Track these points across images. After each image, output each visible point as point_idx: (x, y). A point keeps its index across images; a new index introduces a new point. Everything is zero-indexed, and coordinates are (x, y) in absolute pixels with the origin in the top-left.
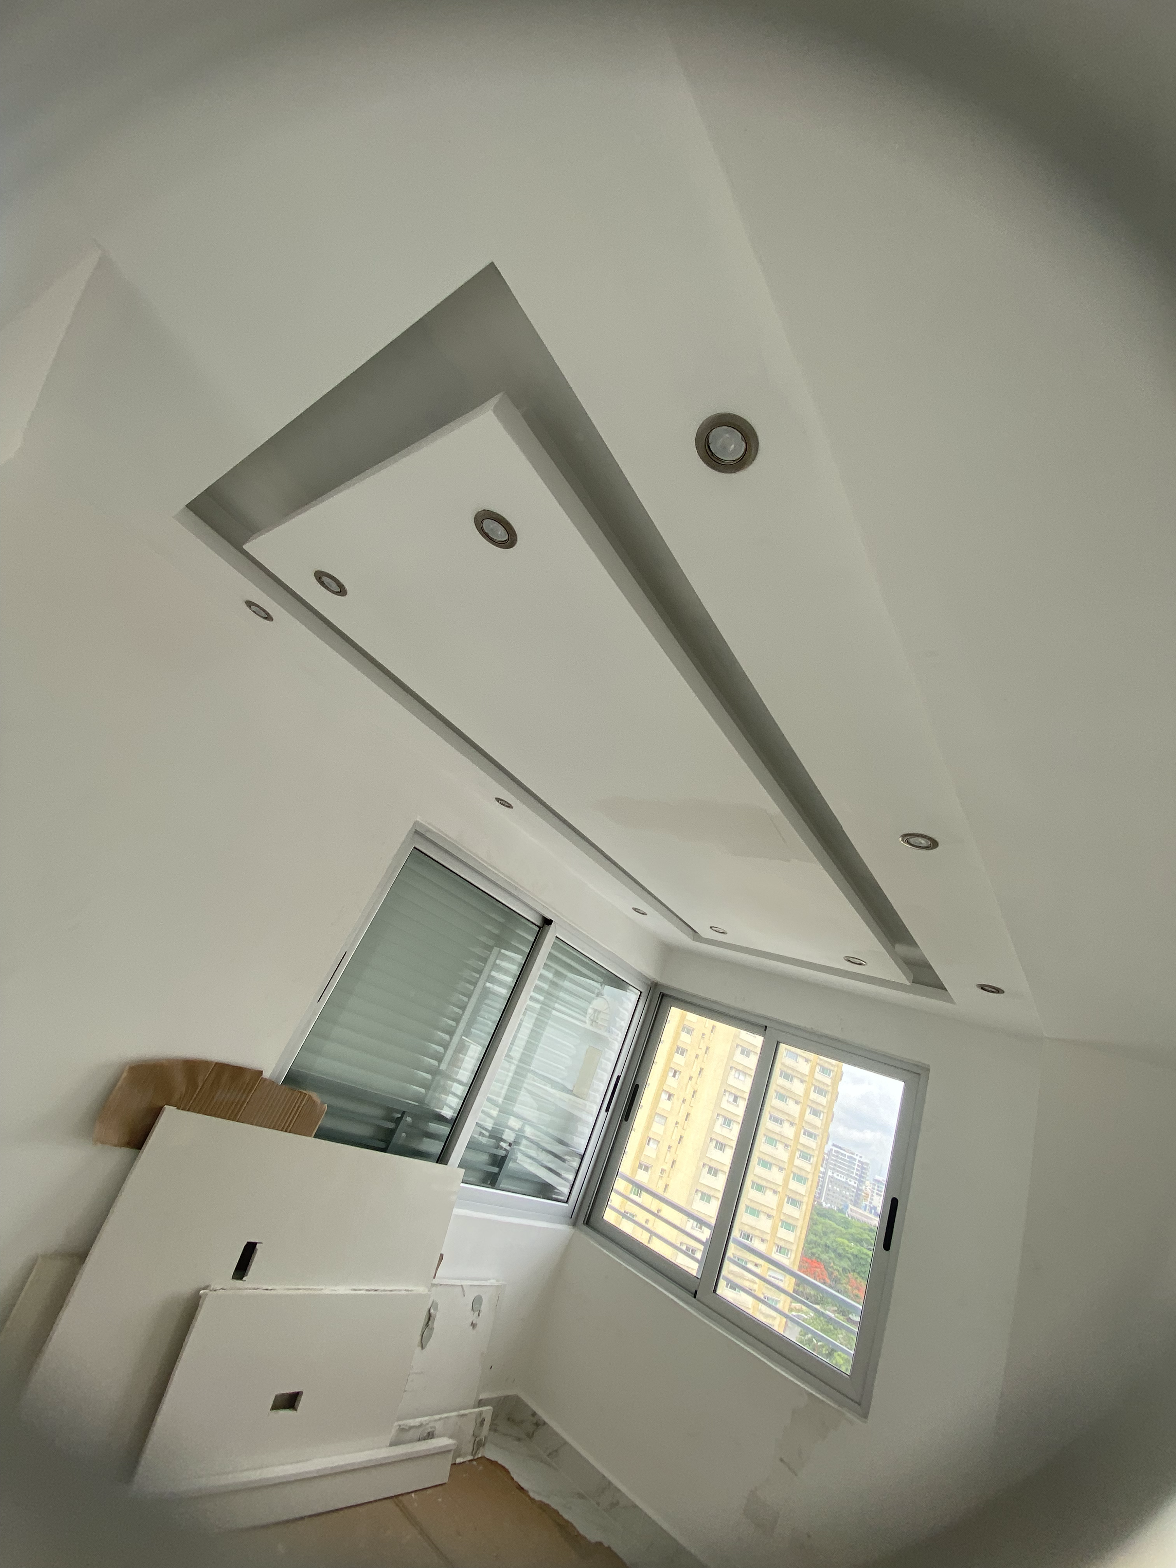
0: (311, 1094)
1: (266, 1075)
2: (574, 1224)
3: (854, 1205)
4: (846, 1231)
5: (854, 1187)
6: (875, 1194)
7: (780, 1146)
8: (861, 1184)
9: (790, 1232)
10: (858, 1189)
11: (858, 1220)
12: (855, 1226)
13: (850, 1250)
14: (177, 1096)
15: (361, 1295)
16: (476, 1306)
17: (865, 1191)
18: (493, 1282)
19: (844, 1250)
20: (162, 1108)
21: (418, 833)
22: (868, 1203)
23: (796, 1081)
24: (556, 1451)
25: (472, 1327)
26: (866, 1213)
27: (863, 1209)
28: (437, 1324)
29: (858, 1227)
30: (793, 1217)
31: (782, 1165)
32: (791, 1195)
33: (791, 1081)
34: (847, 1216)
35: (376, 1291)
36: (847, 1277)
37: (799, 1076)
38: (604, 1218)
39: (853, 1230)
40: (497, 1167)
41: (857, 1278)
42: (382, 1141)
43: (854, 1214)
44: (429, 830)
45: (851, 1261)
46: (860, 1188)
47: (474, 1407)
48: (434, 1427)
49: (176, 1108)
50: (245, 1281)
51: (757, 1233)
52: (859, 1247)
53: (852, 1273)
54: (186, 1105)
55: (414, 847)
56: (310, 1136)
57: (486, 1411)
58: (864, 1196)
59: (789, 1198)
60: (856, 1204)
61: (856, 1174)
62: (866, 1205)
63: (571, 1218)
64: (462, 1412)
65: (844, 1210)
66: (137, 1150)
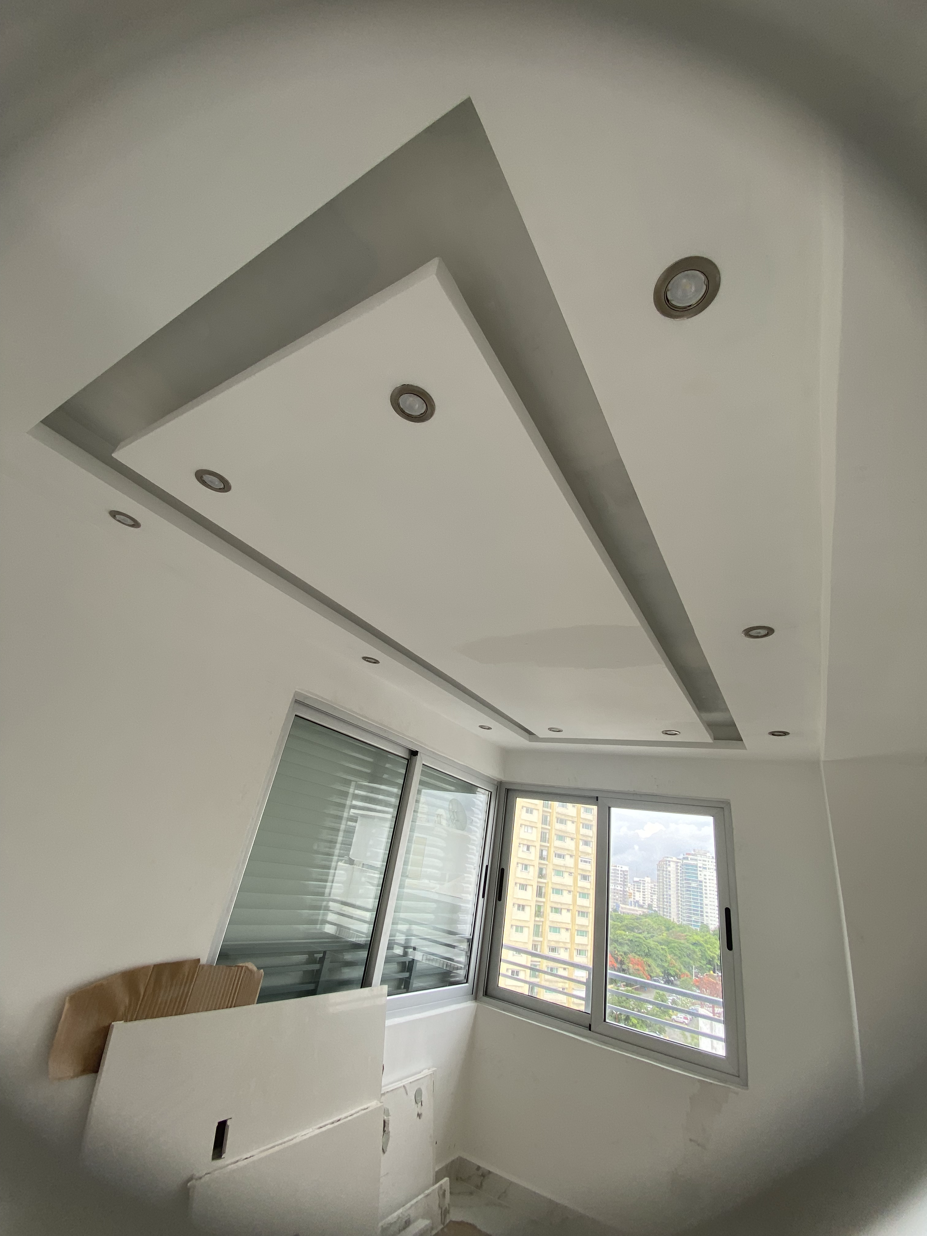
0: (247, 964)
1: (203, 961)
2: (476, 999)
3: (623, 904)
4: (621, 924)
5: (621, 891)
6: (636, 892)
7: (566, 875)
8: (625, 887)
9: (585, 937)
10: (624, 891)
11: (628, 914)
12: (627, 919)
13: (627, 938)
14: (122, 1009)
15: (329, 1130)
16: (418, 1099)
17: (629, 891)
18: (426, 1072)
19: (623, 938)
20: (109, 1026)
21: (298, 702)
22: (632, 900)
23: (569, 823)
24: (505, 1192)
25: (418, 1118)
26: (632, 908)
27: (630, 905)
28: (391, 1128)
29: (629, 919)
30: (584, 926)
31: (569, 888)
32: (580, 910)
33: (565, 824)
34: (620, 913)
35: (339, 1120)
36: (628, 958)
37: (570, 819)
38: (499, 986)
39: (626, 922)
40: (407, 972)
41: (635, 957)
42: (310, 983)
43: (624, 910)
44: (307, 697)
45: (629, 945)
46: (625, 890)
47: (433, 1185)
48: (409, 1215)
49: (123, 1021)
50: (224, 1158)
51: (561, 945)
52: (632, 934)
53: (631, 954)
54: (132, 1016)
55: (296, 715)
56: (254, 1004)
57: (445, 1182)
58: (629, 895)
59: (579, 912)
60: (625, 903)
61: (621, 881)
62: (631, 902)
63: (472, 994)
64: (427, 1192)
65: (617, 909)
66: (93, 1075)
